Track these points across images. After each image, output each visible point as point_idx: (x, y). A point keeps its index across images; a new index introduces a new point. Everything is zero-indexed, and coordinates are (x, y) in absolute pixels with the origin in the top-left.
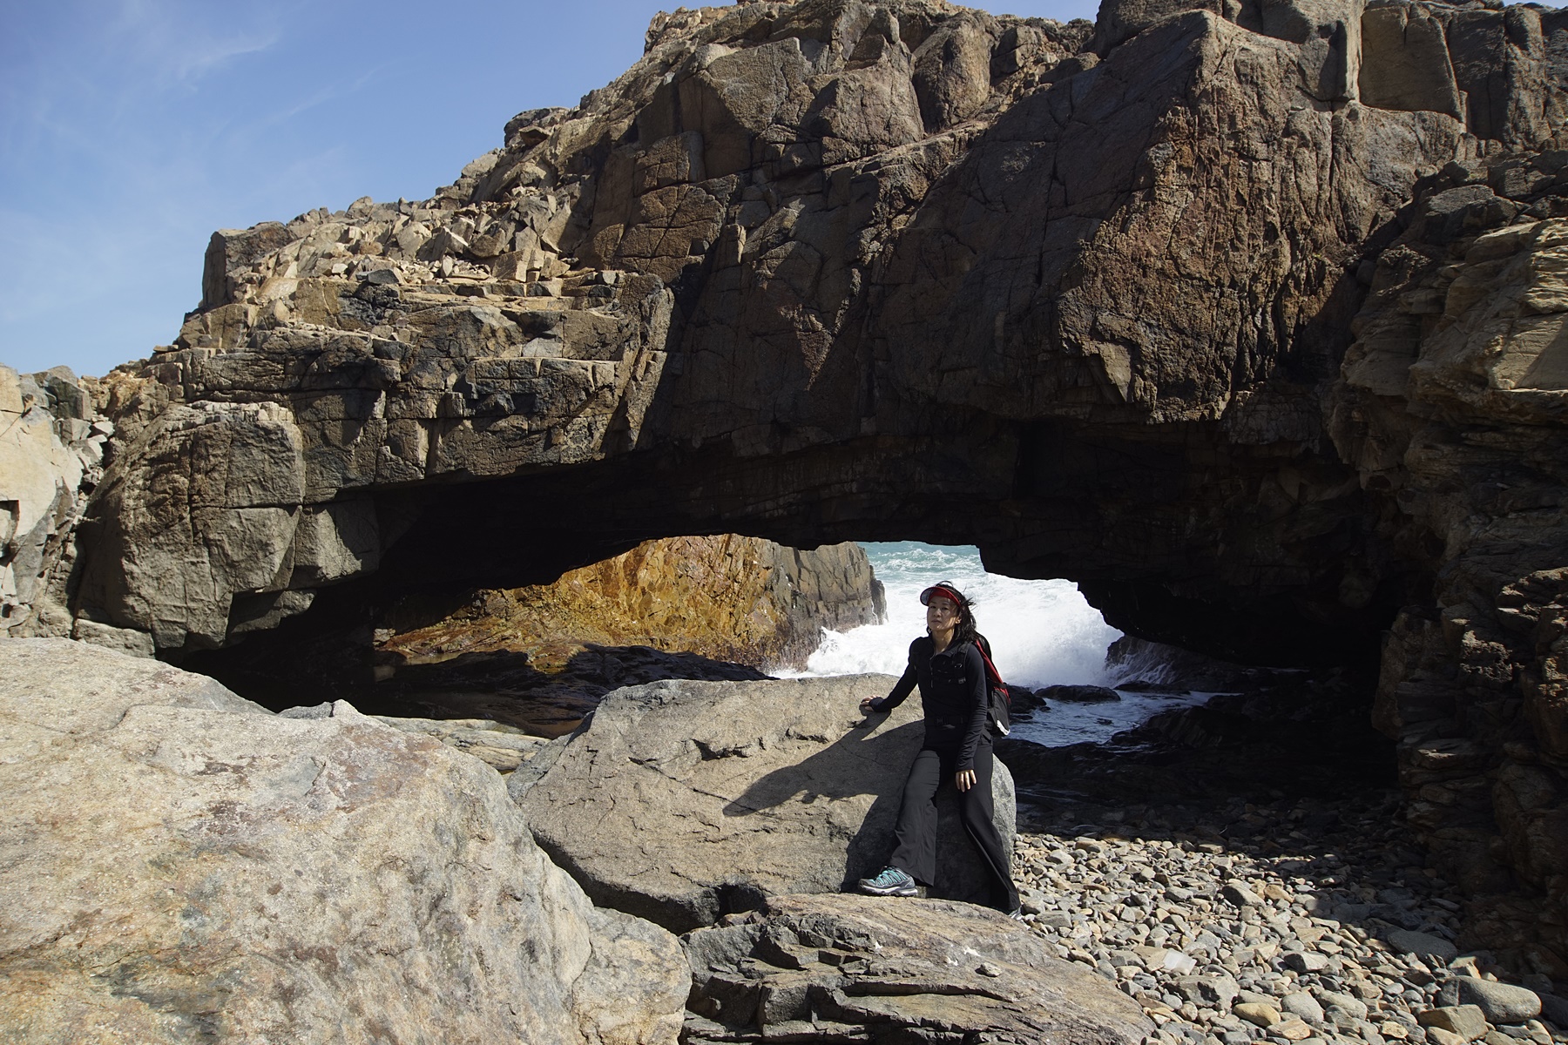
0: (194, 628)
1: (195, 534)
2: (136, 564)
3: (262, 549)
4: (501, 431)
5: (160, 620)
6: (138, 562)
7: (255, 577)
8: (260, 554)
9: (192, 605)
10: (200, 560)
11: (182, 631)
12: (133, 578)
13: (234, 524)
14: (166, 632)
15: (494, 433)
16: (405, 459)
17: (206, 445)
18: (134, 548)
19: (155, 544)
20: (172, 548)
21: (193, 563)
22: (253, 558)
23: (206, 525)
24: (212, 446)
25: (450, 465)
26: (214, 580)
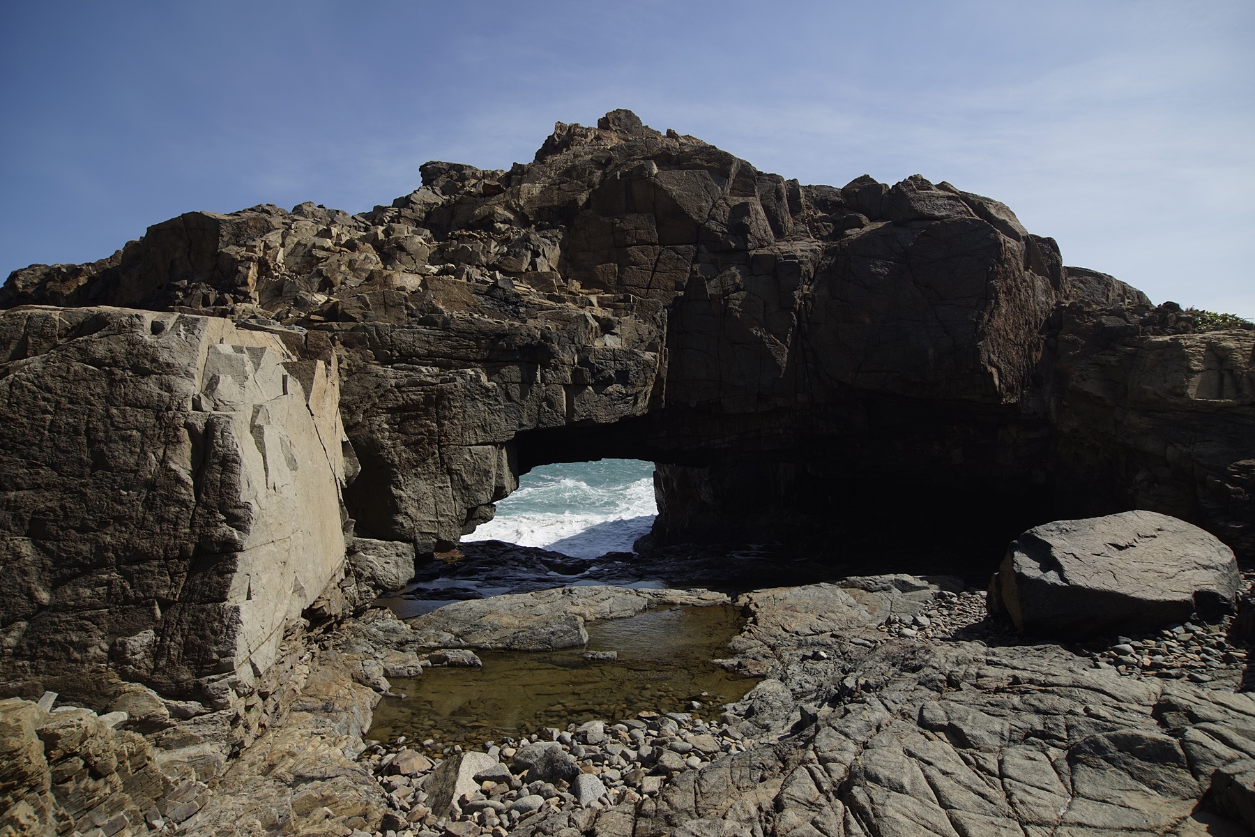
0: (443, 537)
1: (442, 466)
2: (402, 490)
3: (485, 475)
4: (610, 394)
5: (421, 533)
6: (403, 488)
7: (481, 496)
8: (484, 479)
9: (440, 519)
10: (445, 485)
11: (434, 540)
12: (401, 501)
13: (468, 458)
14: (425, 541)
15: (606, 395)
16: (556, 412)
17: (449, 398)
18: (400, 477)
19: (415, 474)
20: (426, 476)
21: (440, 488)
22: (480, 482)
23: (450, 458)
24: (453, 400)
25: (582, 416)
26: (455, 500)
